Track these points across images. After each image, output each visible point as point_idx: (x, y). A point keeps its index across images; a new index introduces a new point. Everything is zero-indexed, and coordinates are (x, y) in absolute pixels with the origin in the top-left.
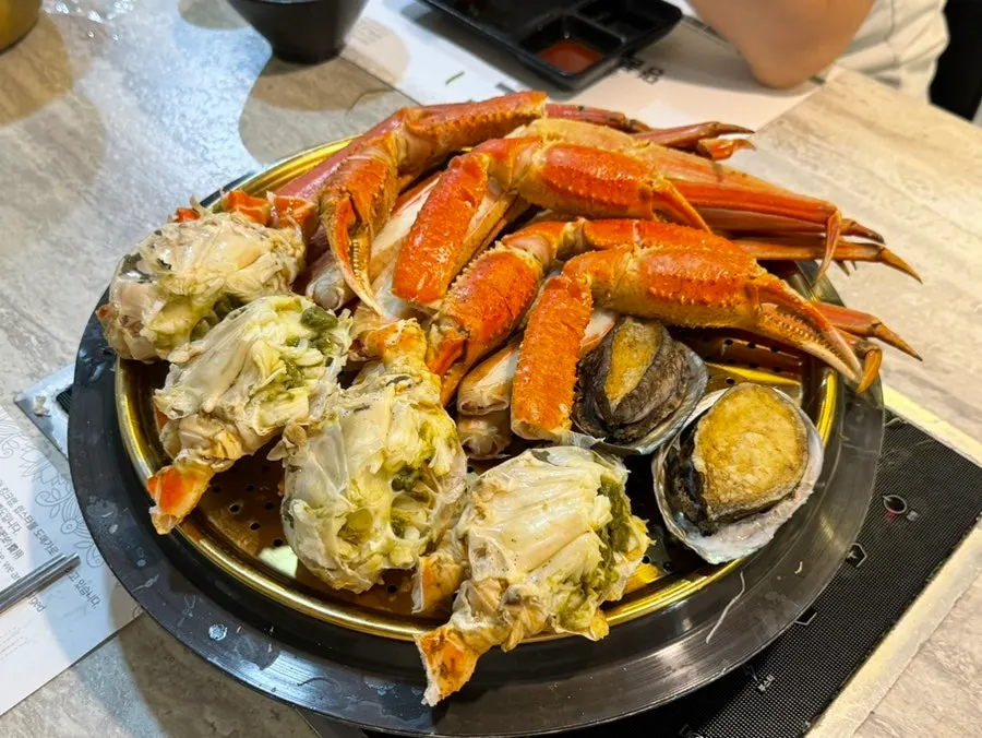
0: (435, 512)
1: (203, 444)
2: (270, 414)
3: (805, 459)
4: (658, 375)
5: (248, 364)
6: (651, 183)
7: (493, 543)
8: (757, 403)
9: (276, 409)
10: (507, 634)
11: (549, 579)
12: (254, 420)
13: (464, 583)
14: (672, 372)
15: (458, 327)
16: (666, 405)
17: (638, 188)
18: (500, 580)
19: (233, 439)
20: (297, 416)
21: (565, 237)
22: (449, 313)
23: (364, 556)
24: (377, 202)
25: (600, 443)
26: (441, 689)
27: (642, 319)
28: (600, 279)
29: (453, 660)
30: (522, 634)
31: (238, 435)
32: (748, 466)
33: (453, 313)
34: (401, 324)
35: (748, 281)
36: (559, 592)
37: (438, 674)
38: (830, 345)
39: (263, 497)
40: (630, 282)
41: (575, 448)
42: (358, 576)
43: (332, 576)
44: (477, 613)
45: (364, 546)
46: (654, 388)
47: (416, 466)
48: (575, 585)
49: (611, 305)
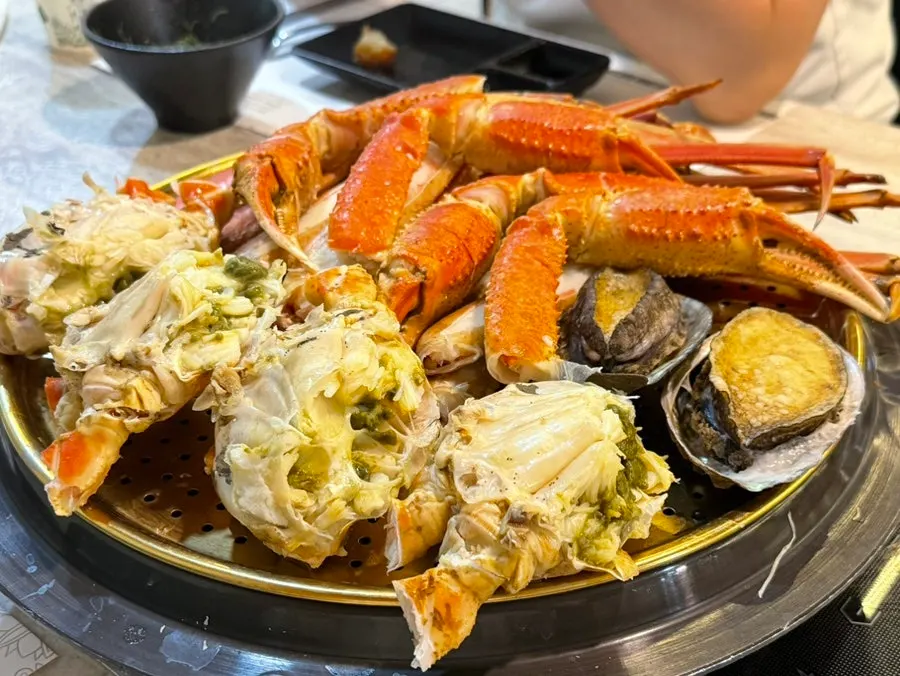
0: (405, 456)
1: (112, 396)
2: (195, 356)
3: (843, 376)
4: (655, 304)
5: (167, 299)
6: (614, 130)
7: (483, 467)
8: (776, 327)
9: (203, 350)
10: (514, 565)
11: (559, 496)
12: (176, 363)
13: (452, 519)
14: (670, 306)
15: (412, 268)
16: (668, 341)
17: (600, 136)
18: (497, 503)
19: (151, 388)
20: (228, 359)
21: (524, 190)
22: (400, 253)
23: (323, 502)
24: (302, 172)
25: (597, 373)
26: (436, 644)
27: (622, 269)
28: (572, 219)
29: (448, 606)
30: (532, 569)
31: (157, 384)
32: (778, 387)
33: (405, 252)
34: (344, 269)
35: (742, 208)
36: (573, 514)
37: (429, 623)
38: (846, 282)
39: (184, 485)
40: (605, 225)
41: (567, 382)
42: (316, 530)
43: (283, 535)
44: (472, 548)
45: (322, 492)
46: (651, 318)
47: (380, 396)
48: (591, 505)
49: (586, 257)
